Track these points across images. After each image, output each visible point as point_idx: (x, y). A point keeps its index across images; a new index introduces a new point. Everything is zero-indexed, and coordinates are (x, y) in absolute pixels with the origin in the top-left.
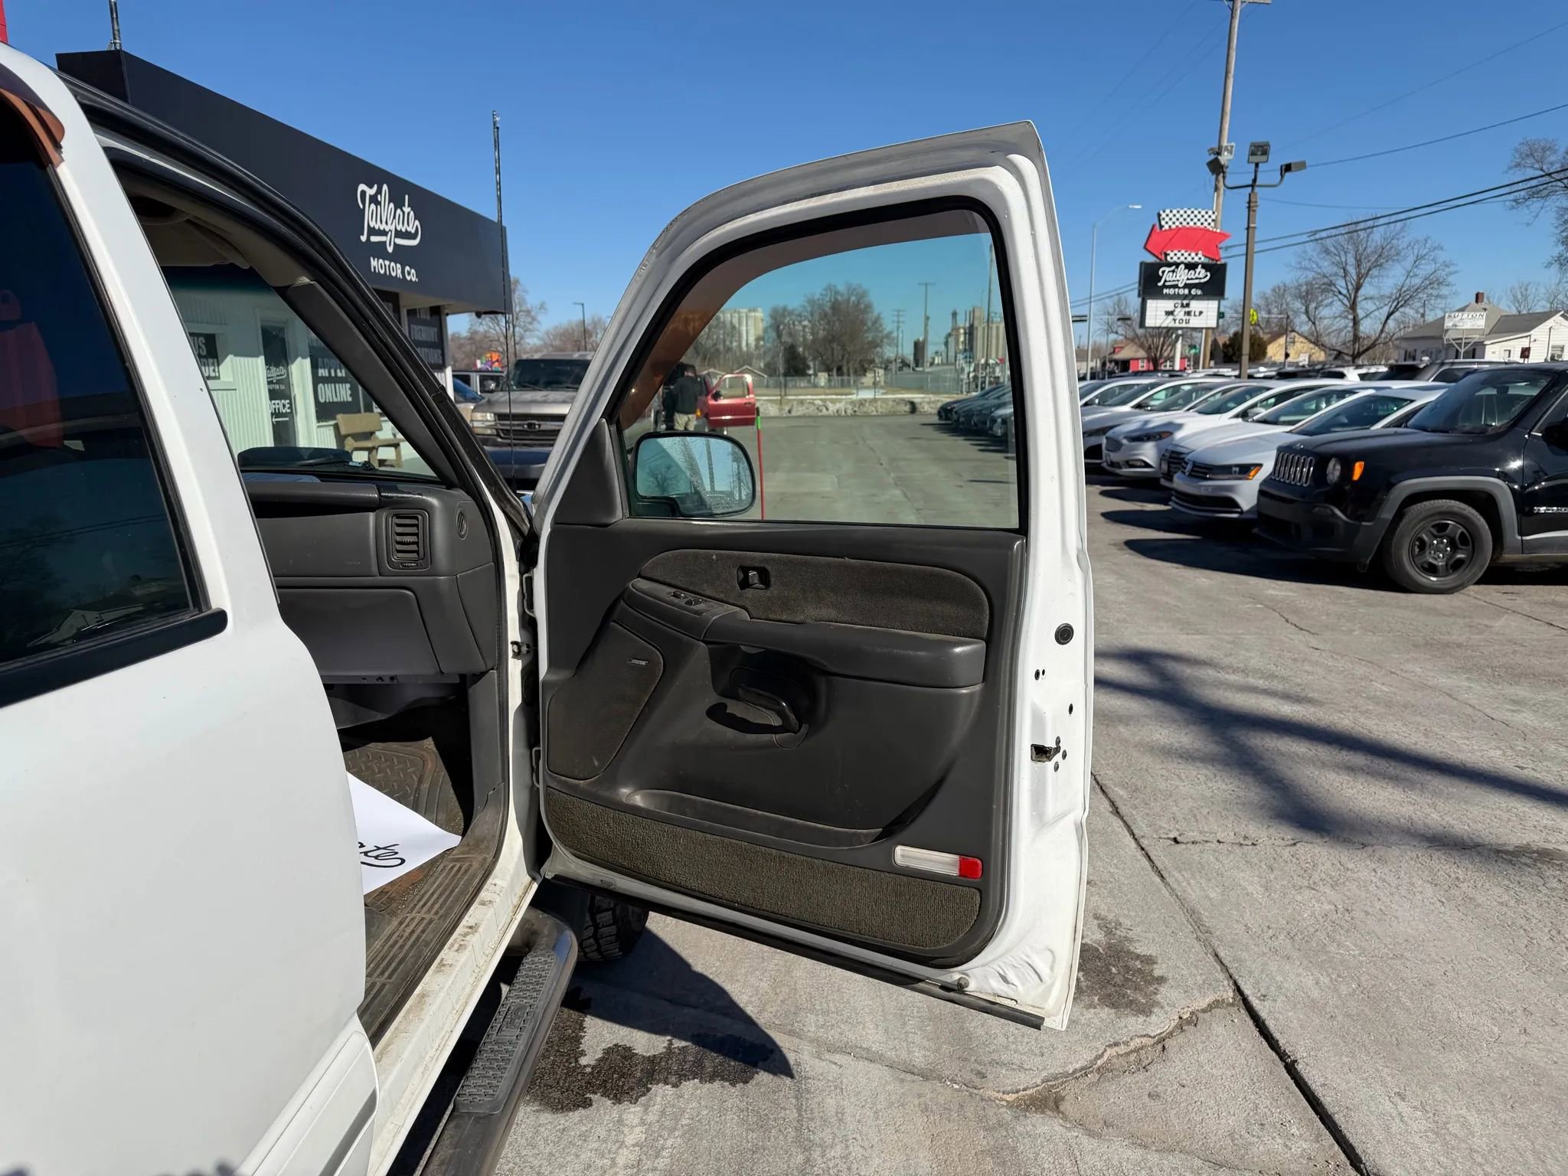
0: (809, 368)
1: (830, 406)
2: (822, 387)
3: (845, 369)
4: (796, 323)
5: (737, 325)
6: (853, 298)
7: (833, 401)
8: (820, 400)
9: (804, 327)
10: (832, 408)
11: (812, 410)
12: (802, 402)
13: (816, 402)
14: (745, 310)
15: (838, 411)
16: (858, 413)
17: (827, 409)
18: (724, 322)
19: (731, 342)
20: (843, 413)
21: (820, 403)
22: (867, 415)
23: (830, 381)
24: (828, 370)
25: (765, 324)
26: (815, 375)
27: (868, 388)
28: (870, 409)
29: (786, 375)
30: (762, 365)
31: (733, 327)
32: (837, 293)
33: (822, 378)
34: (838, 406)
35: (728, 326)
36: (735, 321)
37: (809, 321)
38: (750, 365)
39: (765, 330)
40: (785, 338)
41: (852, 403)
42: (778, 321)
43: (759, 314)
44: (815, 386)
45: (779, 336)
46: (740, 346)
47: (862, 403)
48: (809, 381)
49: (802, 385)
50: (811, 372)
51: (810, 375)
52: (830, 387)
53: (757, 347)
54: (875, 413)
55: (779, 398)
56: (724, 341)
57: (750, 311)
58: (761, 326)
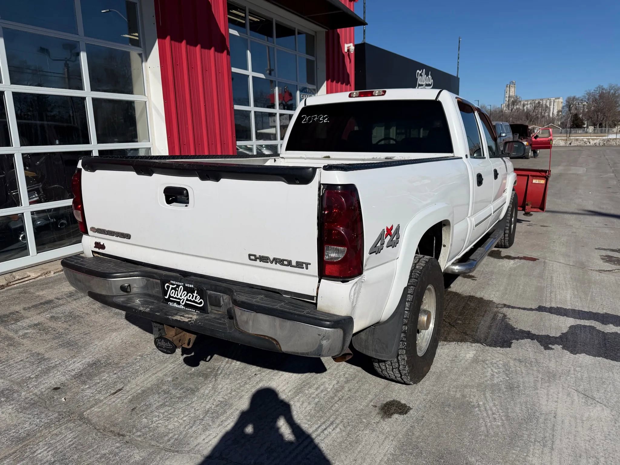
0: (584, 124)
1: (591, 141)
2: (590, 133)
3: (604, 125)
4: (580, 103)
5: (549, 106)
6: (612, 91)
7: (593, 139)
8: (587, 139)
9: (584, 105)
10: (592, 142)
11: (582, 143)
12: (577, 140)
13: (584, 140)
14: (554, 99)
15: (595, 144)
16: (606, 145)
17: (590, 143)
18: (542, 105)
19: (545, 113)
20: (598, 145)
21: (586, 140)
22: (611, 146)
23: (594, 130)
24: (594, 125)
25: (563, 105)
26: (587, 127)
27: (614, 133)
28: (613, 143)
29: (571, 128)
30: (559, 123)
31: (547, 107)
32: (603, 89)
33: (591, 129)
34: (595, 141)
35: (544, 106)
36: (548, 104)
37: (587, 103)
38: (553, 123)
39: (563, 108)
40: (573, 111)
41: (604, 140)
42: (569, 104)
43: (561, 100)
44: (587, 133)
45: (570, 110)
46: (549, 115)
47: (608, 140)
48: (584, 131)
49: (580, 132)
50: (585, 126)
51: (585, 128)
52: (594, 133)
53: (558, 115)
54: (615, 145)
55: (566, 138)
56: (541, 113)
57: (556, 99)
58: (561, 105)
